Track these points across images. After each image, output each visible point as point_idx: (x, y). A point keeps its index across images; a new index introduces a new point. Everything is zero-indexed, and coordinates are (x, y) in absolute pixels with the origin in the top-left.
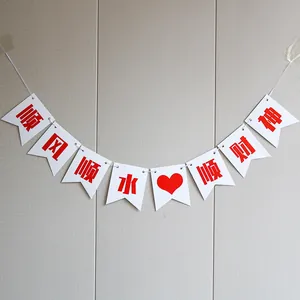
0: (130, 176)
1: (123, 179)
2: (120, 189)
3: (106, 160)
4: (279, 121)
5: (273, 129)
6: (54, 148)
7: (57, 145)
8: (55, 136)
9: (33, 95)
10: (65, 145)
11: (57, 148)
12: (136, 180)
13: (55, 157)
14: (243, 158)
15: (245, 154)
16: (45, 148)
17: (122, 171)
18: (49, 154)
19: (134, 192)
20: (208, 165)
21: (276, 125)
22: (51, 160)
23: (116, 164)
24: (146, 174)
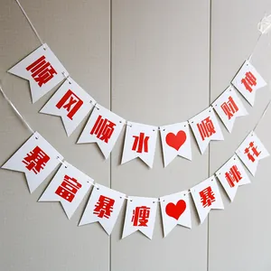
0: (142, 135)
1: (137, 138)
2: (134, 149)
3: (121, 119)
4: (255, 84)
5: (251, 90)
6: (68, 106)
7: (72, 102)
8: (70, 93)
9: (45, 46)
10: (81, 103)
11: (72, 106)
12: (147, 138)
13: (70, 116)
14: (230, 116)
15: (231, 112)
16: (59, 106)
17: (135, 130)
18: (63, 112)
19: (146, 151)
20: (205, 122)
21: (253, 87)
22: (66, 119)
23: (129, 123)
24: (156, 132)
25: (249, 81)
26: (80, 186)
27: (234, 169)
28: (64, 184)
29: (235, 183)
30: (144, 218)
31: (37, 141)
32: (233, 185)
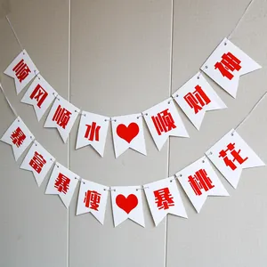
0: (94, 124)
1: (89, 127)
2: (86, 136)
3: (76, 108)
4: (238, 68)
5: (230, 77)
6: (38, 97)
7: (40, 94)
8: (39, 86)
9: (24, 51)
10: (46, 94)
11: (40, 97)
12: (99, 127)
13: (39, 105)
14: (197, 109)
15: (199, 104)
16: (32, 97)
17: (89, 118)
18: (34, 102)
19: (97, 139)
20: (162, 115)
21: (235, 73)
22: (36, 107)
23: (84, 112)
24: (108, 122)
25: (229, 65)
26: (45, 161)
27: (201, 174)
28: (35, 158)
29: (202, 190)
30: (95, 202)
31: (19, 123)
32: (200, 193)
